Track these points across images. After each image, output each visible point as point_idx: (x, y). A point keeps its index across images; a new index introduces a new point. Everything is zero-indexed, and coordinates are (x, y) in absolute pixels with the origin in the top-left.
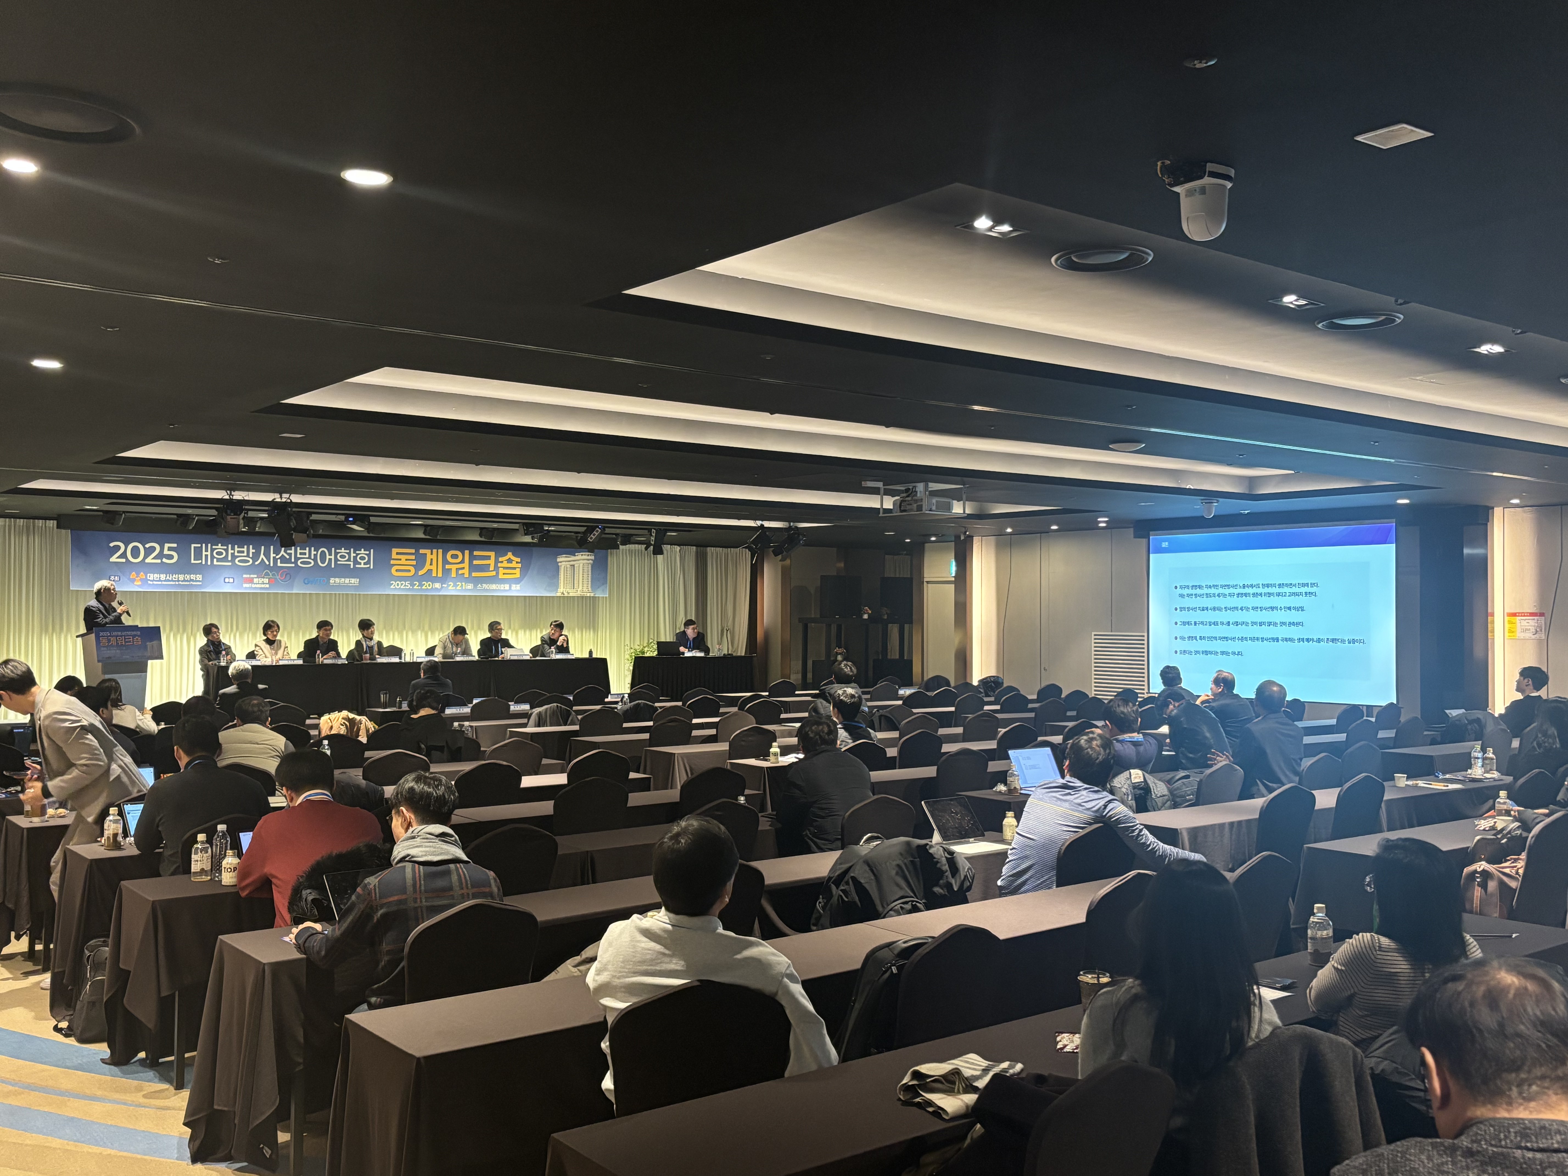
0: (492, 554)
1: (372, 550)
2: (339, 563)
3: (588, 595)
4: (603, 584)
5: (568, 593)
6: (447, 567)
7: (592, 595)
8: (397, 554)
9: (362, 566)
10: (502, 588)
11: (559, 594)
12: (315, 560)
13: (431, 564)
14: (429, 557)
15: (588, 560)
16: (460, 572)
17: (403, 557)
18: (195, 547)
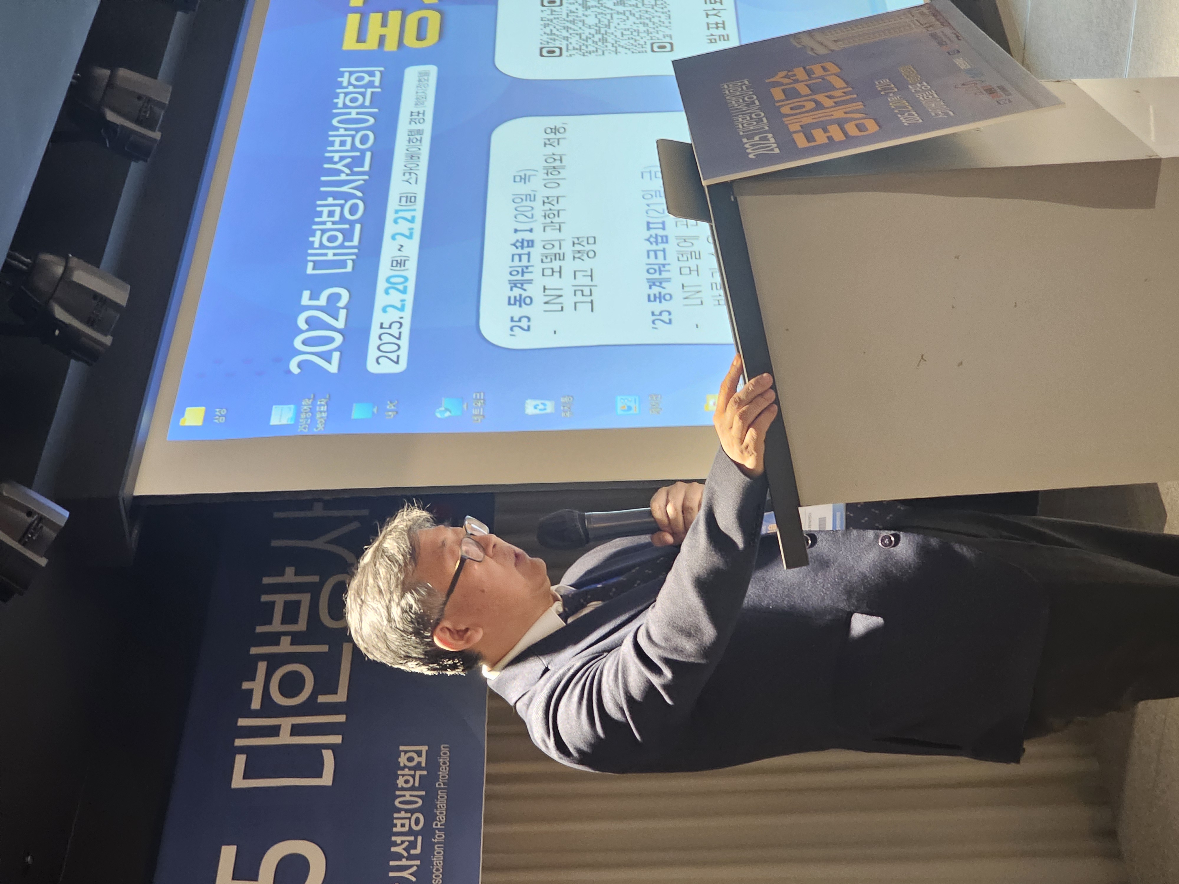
18: (246, 776)
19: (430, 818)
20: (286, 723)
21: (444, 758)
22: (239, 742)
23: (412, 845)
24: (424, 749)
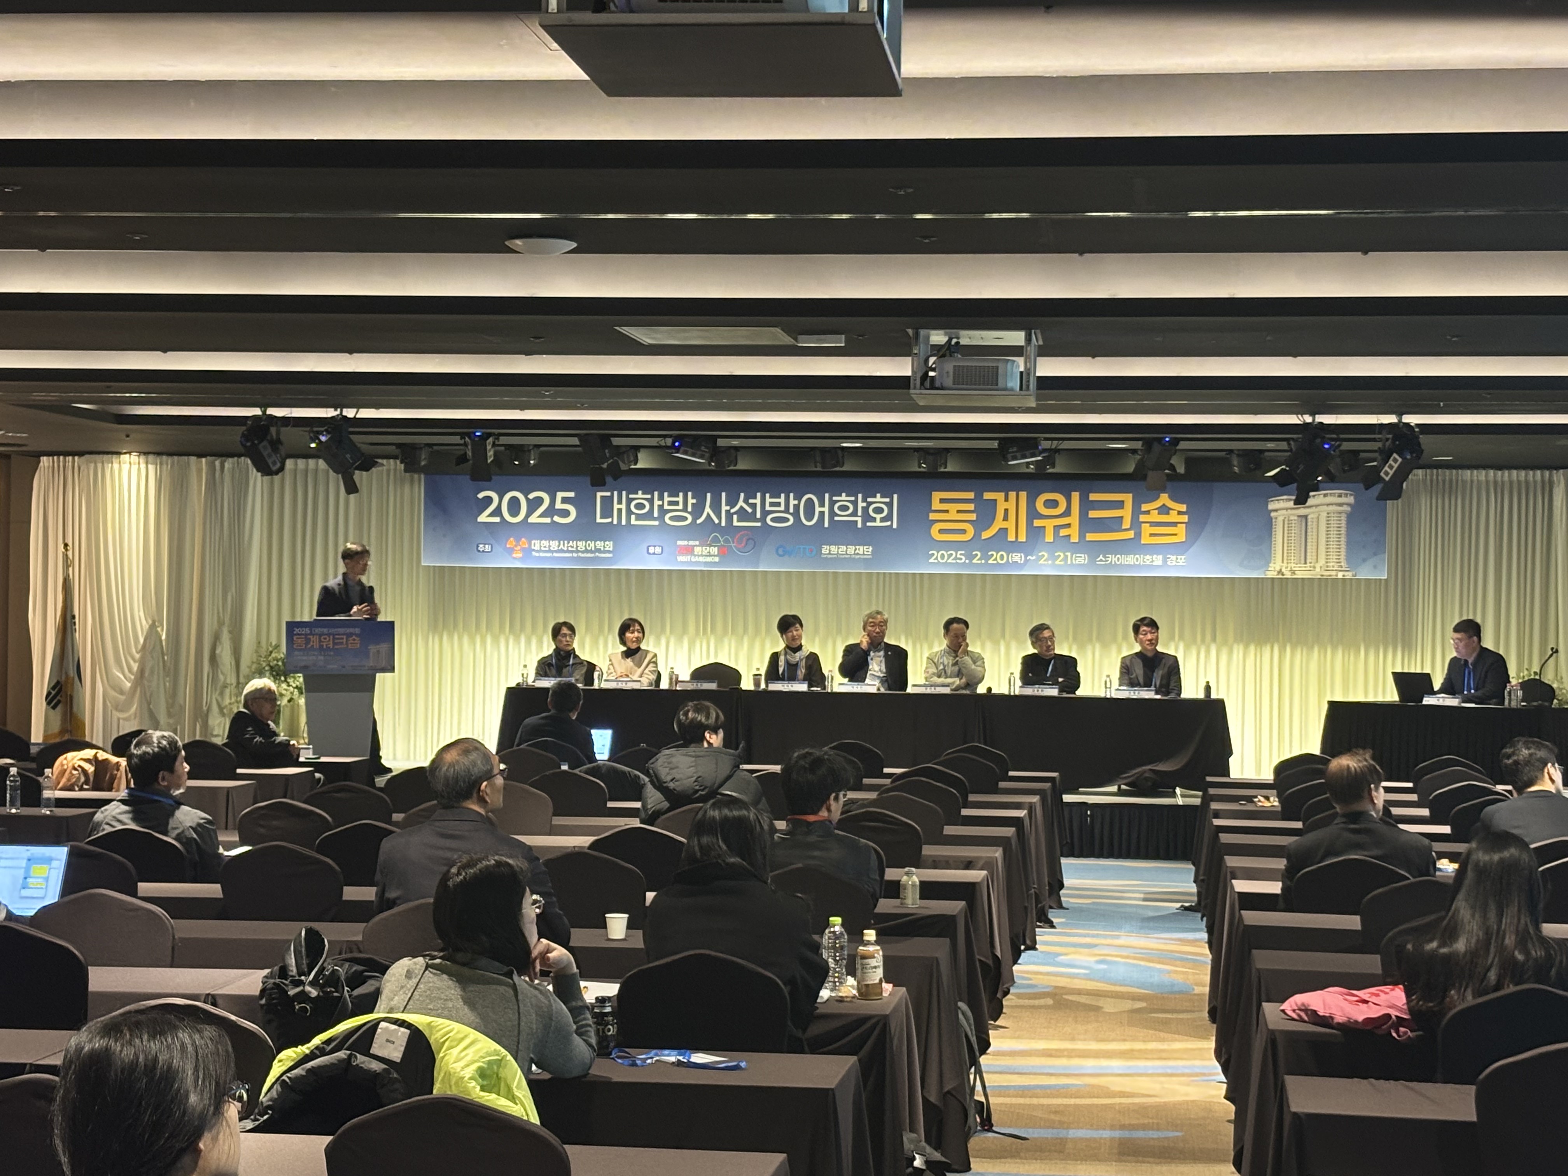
0: (1128, 498)
1: (895, 496)
2: (836, 518)
3: (1340, 575)
4: (1375, 554)
5: (1293, 572)
6: (1037, 523)
7: (1349, 575)
8: (942, 501)
9: (878, 523)
10: (1148, 563)
11: (1271, 574)
12: (796, 514)
13: (1006, 518)
14: (1002, 505)
15: (1341, 505)
16: (1063, 532)
17: (953, 507)
18: (602, 497)
19: (583, 552)
20: (623, 507)
21: (607, 555)
22: (616, 493)
23: (572, 547)
24: (611, 549)
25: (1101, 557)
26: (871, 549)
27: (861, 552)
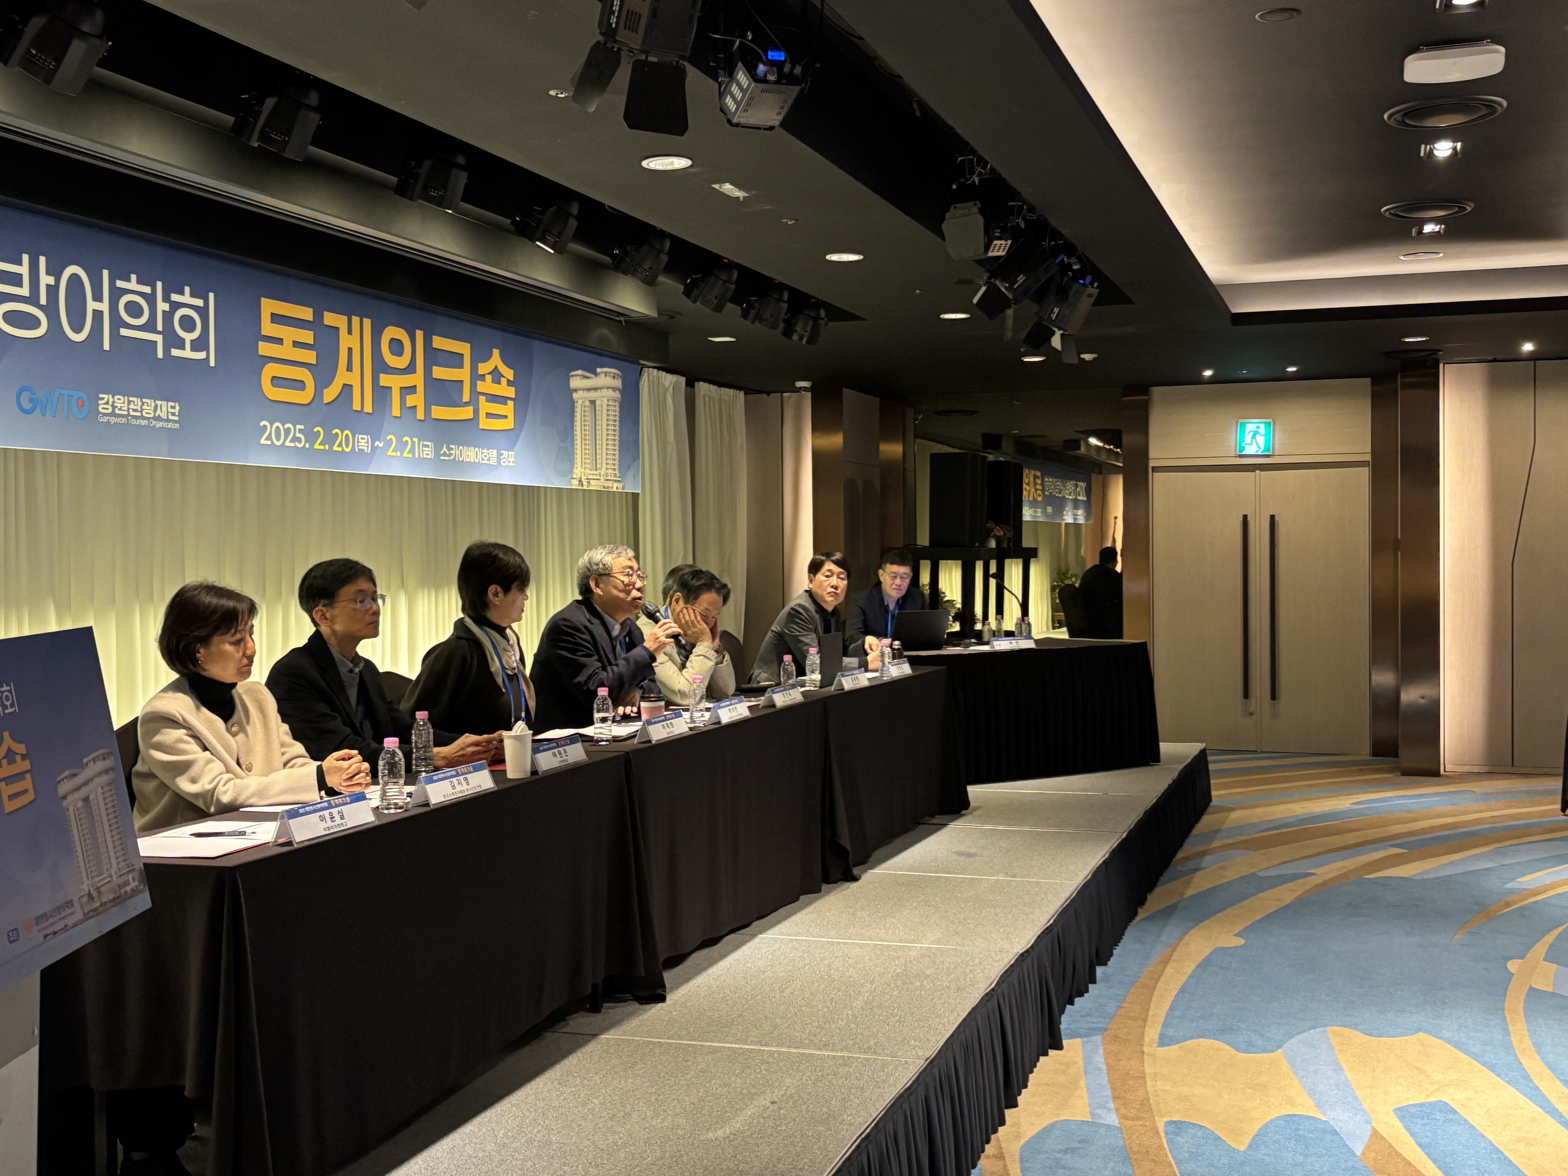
0: (467, 351)
1: (211, 296)
2: (124, 332)
3: (615, 487)
4: (634, 459)
5: (590, 482)
6: (385, 380)
7: (621, 487)
8: (276, 318)
9: (187, 353)
10: (486, 461)
11: (575, 484)
12: (51, 310)
13: (349, 368)
14: (346, 341)
15: (615, 389)
16: (410, 401)
17: (288, 334)
25: (445, 449)
26: (178, 408)
27: (164, 416)
